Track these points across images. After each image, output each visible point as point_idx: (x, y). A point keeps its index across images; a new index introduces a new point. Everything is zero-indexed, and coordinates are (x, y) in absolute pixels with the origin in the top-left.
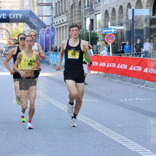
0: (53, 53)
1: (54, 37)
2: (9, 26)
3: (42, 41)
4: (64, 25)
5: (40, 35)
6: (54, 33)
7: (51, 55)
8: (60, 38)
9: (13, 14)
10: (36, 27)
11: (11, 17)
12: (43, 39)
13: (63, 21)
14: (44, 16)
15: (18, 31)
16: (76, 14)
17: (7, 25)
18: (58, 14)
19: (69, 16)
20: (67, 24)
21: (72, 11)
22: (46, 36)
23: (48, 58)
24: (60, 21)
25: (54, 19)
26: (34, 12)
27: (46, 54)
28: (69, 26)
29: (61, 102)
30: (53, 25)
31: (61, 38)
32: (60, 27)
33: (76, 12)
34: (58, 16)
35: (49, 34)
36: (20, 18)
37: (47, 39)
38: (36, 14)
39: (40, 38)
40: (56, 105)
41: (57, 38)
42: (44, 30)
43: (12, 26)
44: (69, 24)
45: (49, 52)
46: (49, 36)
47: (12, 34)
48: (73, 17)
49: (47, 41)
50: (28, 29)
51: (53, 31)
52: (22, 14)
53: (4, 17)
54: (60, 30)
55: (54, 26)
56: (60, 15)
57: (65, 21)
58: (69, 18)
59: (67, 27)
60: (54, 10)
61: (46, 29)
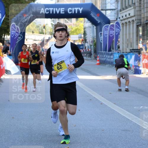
0: (118, 52)
1: (119, 34)
2: (67, 22)
3: (105, 38)
4: (130, 20)
5: (102, 32)
6: (118, 29)
7: (116, 55)
8: (126, 34)
9: (72, 8)
10: (99, 22)
11: (70, 11)
12: (106, 36)
13: (130, 15)
14: (108, 10)
15: (78, 27)
16: (145, 7)
17: (66, 20)
18: (124, 7)
19: (137, 9)
20: (134, 18)
21: (140, 3)
22: (110, 33)
23: (112, 58)
24: (126, 15)
25: (119, 13)
26: (96, 6)
27: (110, 54)
28: (137, 21)
29: (127, 110)
30: (118, 20)
31: (128, 35)
32: (126, 22)
33: (145, 4)
34: (124, 9)
35: (113, 30)
36: (81, 12)
37: (111, 36)
38: (98, 8)
39: (102, 35)
40: (121, 114)
41: (123, 35)
42: (107, 26)
43: (71, 22)
44: (137, 19)
45: (114, 51)
46: (114, 33)
47: (71, 31)
48: (142, 10)
49: (111, 38)
50: (90, 25)
51: (117, 27)
52: (82, 8)
53: (62, 12)
54: (126, 26)
55: (119, 22)
56: (126, 8)
57: (132, 14)
58: (137, 11)
59: (135, 22)
60: (120, 3)
61: (110, 25)
